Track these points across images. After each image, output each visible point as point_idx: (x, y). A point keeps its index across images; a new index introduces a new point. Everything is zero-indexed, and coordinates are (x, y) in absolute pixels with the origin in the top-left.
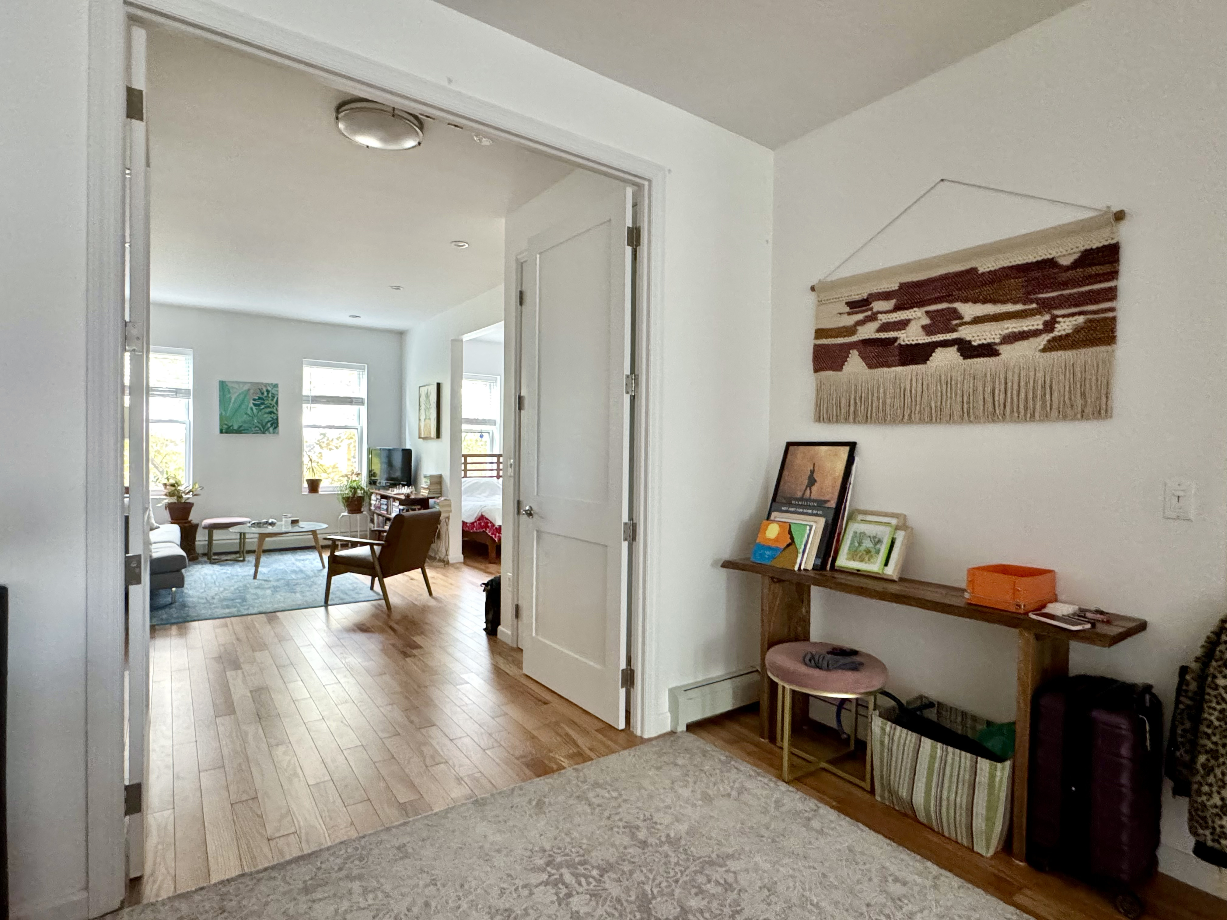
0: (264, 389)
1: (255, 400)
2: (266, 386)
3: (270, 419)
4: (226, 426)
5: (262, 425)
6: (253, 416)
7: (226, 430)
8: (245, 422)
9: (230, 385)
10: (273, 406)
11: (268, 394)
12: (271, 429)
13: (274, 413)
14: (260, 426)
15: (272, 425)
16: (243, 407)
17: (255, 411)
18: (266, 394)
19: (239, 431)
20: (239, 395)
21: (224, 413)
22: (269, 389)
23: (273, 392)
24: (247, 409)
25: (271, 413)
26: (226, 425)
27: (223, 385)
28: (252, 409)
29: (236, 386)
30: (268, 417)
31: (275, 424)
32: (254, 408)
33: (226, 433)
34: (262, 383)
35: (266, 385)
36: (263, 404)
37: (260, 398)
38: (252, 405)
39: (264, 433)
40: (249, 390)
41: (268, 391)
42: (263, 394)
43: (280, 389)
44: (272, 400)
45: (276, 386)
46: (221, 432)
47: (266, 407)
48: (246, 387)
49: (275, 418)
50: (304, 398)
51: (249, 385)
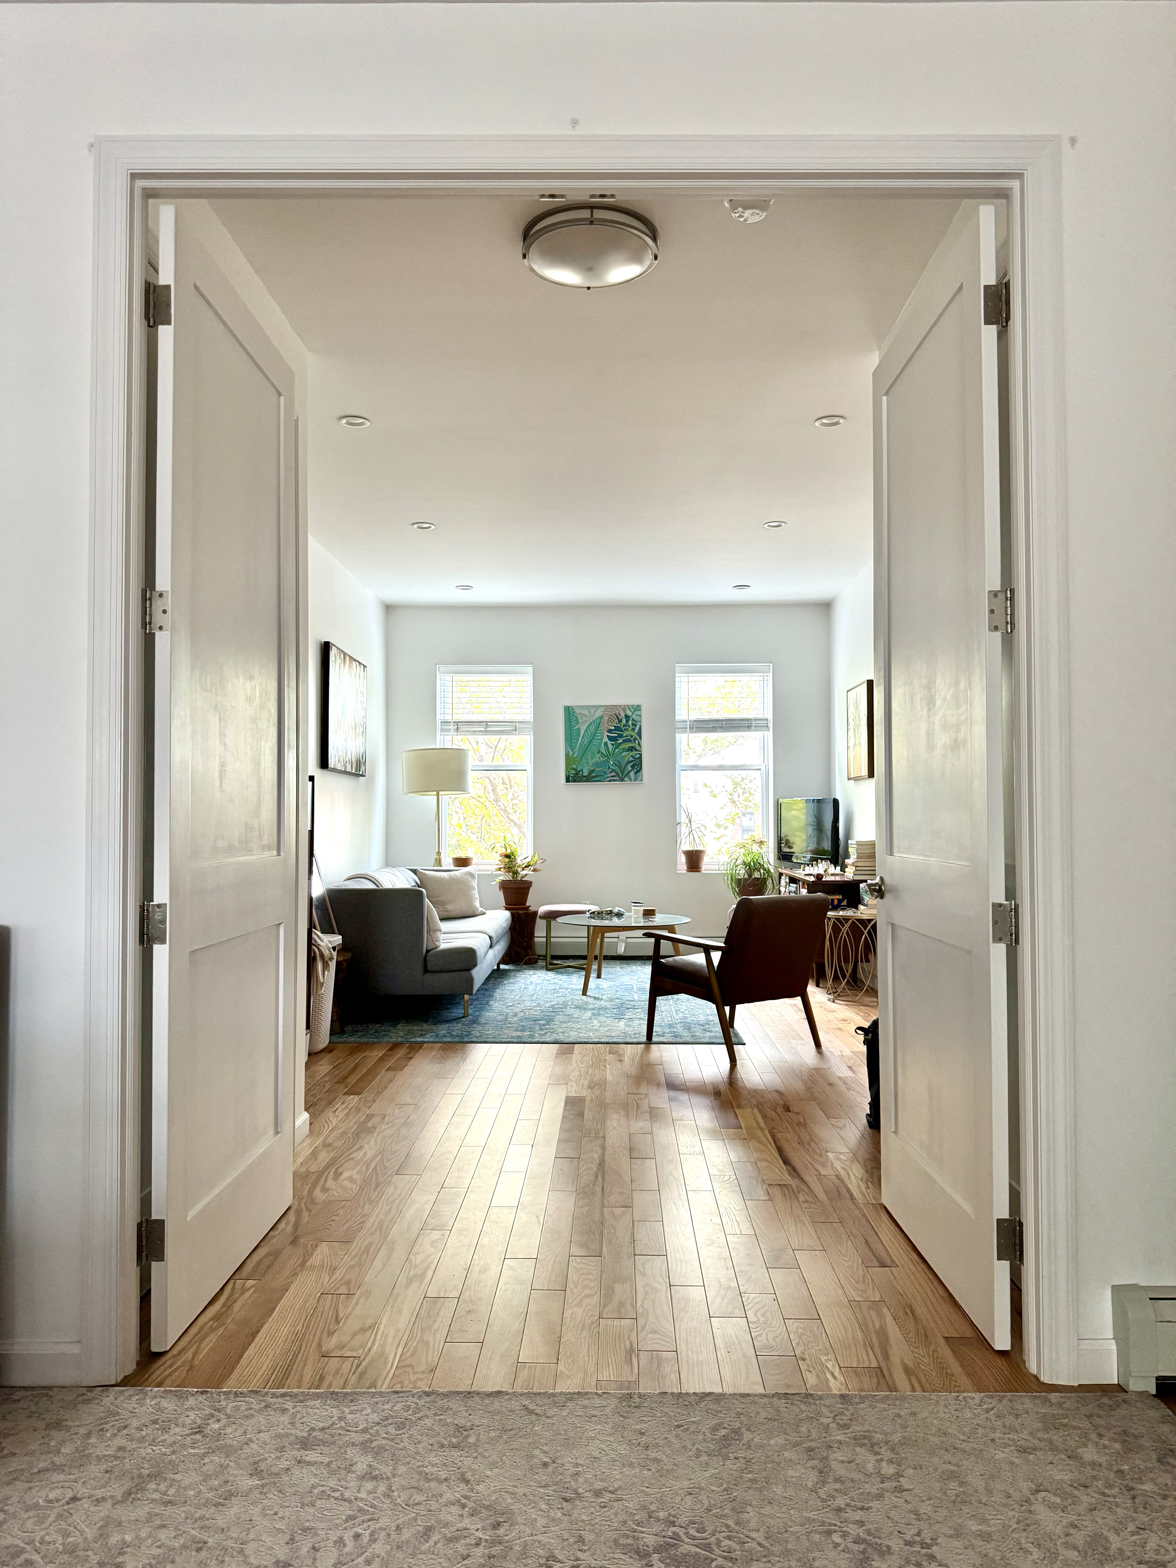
0: (623, 714)
1: (610, 731)
2: (624, 710)
3: (631, 759)
4: (574, 772)
5: (620, 768)
6: (609, 755)
7: (574, 777)
8: (597, 764)
9: (577, 711)
10: (635, 739)
11: (627, 721)
12: (632, 774)
13: (636, 750)
14: (618, 771)
15: (633, 767)
16: (595, 742)
17: (610, 747)
18: (624, 721)
19: (589, 778)
20: (591, 724)
21: (571, 753)
22: (629, 713)
23: (634, 717)
24: (600, 744)
25: (632, 749)
26: (574, 769)
27: (569, 712)
28: (606, 744)
29: (586, 712)
30: (628, 756)
31: (637, 765)
32: (609, 743)
33: (574, 781)
34: (620, 706)
35: (624, 708)
36: (621, 736)
37: (617, 728)
38: (607, 740)
39: (622, 780)
40: (601, 717)
41: (627, 717)
42: (620, 721)
43: (644, 712)
44: (633, 730)
45: (638, 708)
46: (568, 780)
47: (624, 741)
48: (599, 713)
49: (638, 756)
50: (678, 725)
51: (602, 709)
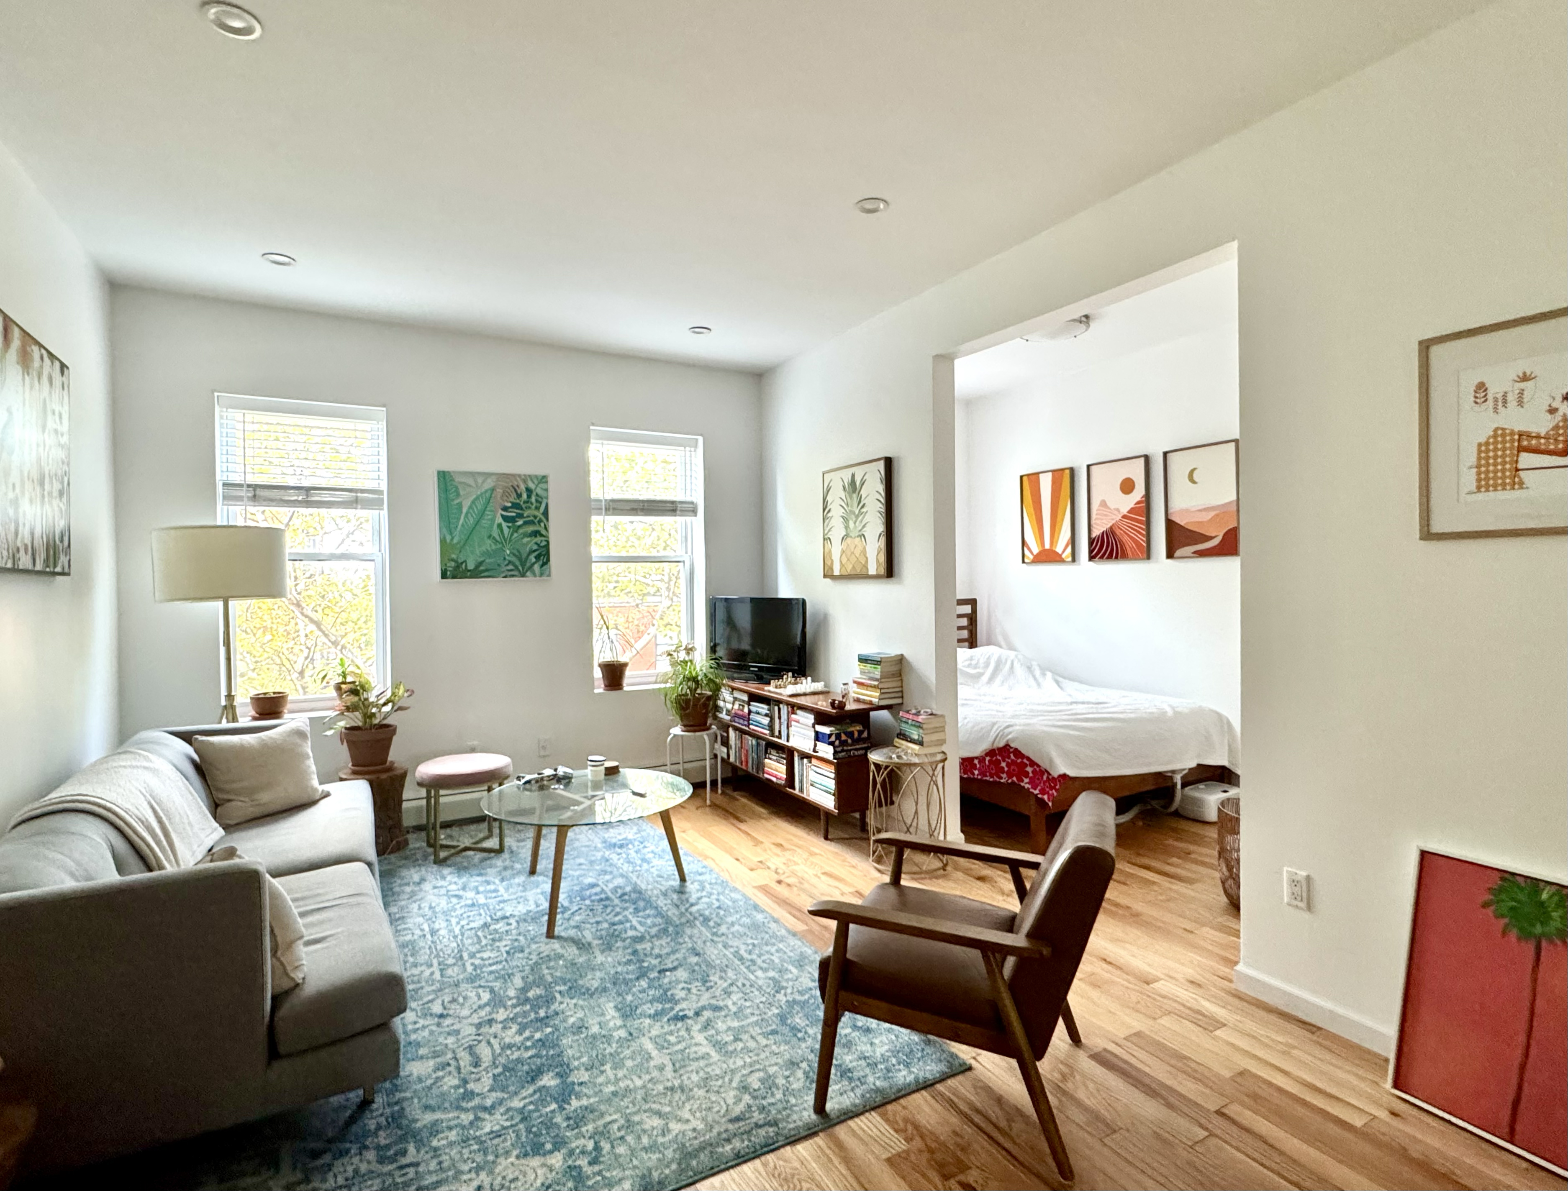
0: (523, 487)
1: (505, 509)
2: (525, 481)
3: (535, 547)
4: (453, 564)
5: (520, 559)
6: (504, 541)
7: (453, 571)
8: (487, 554)
9: (457, 478)
10: (540, 521)
11: (529, 497)
12: (536, 567)
13: (542, 535)
14: (518, 563)
15: (537, 558)
16: (484, 522)
17: (506, 531)
18: (525, 496)
19: (476, 573)
20: (477, 498)
21: (448, 538)
22: (531, 486)
23: (539, 491)
24: (491, 526)
25: (536, 533)
26: (453, 560)
27: (444, 477)
28: (500, 526)
29: (471, 481)
30: (530, 543)
31: (543, 555)
32: (504, 525)
33: (454, 577)
34: (518, 475)
36: (520, 516)
37: (515, 506)
38: (500, 520)
39: (523, 575)
40: (493, 490)
41: (529, 491)
42: (519, 496)
43: (551, 486)
44: (537, 508)
45: (544, 479)
46: (444, 576)
47: (526, 523)
48: (489, 483)
49: (544, 543)
50: (593, 504)
51: (494, 478)
